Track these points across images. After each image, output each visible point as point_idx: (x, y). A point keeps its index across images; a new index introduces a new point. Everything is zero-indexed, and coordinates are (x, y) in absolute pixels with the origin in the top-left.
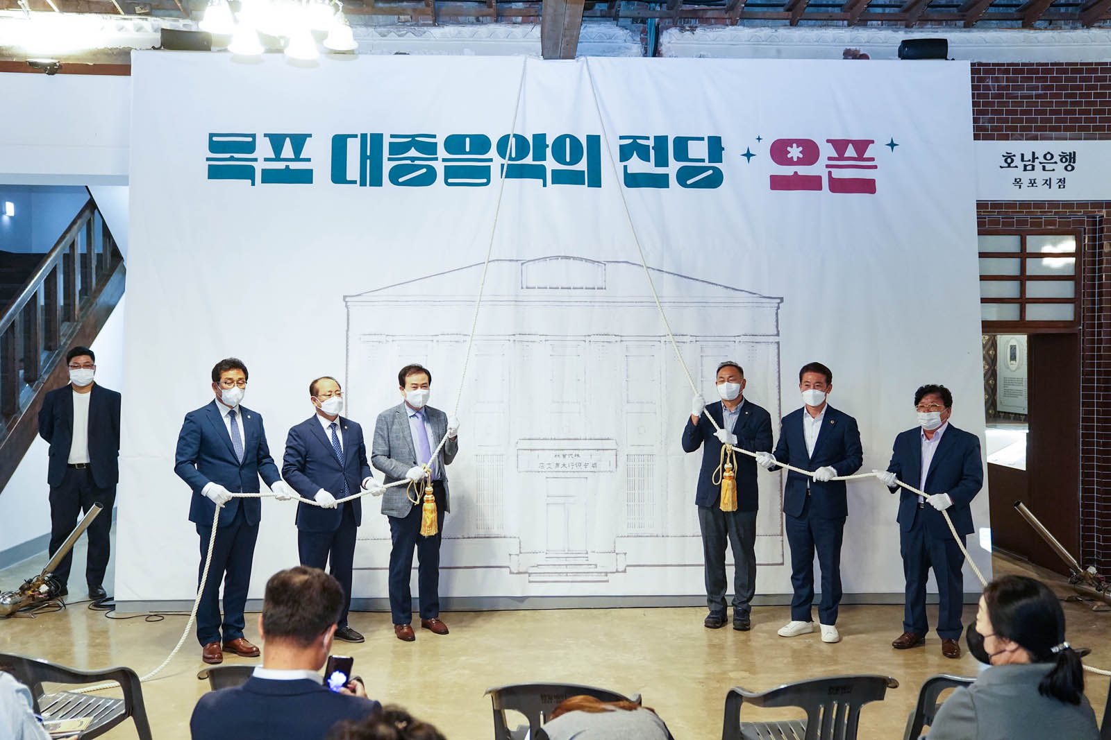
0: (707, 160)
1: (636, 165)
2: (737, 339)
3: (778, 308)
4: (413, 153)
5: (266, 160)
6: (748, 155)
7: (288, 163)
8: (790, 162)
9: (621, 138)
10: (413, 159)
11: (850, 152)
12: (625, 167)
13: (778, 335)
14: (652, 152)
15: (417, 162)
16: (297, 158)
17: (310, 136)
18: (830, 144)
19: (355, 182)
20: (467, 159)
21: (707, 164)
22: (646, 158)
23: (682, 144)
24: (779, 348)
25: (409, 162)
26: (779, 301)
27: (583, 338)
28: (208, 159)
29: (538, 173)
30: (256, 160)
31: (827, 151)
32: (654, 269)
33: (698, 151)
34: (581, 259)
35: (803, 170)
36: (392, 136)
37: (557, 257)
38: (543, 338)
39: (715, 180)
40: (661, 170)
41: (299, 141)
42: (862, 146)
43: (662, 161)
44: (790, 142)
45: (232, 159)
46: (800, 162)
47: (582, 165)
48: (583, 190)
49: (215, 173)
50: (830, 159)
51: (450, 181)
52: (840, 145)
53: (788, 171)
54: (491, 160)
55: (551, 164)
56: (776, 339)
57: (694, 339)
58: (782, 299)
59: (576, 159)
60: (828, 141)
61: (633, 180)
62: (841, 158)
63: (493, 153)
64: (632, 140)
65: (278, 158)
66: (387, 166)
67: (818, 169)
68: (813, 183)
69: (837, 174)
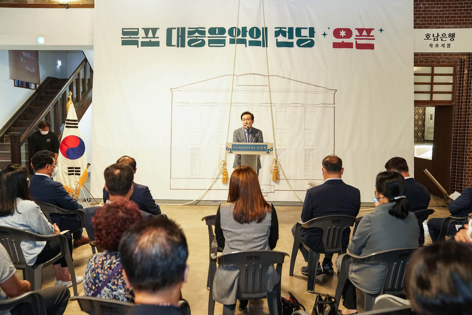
0: (308, 37)
1: (281, 39)
2: (319, 105)
3: (335, 94)
4: (197, 34)
5: (143, 38)
6: (325, 34)
7: (150, 39)
8: (341, 37)
9: (275, 28)
10: (197, 37)
11: (365, 33)
12: (277, 39)
13: (334, 104)
14: (287, 34)
15: (198, 38)
16: (154, 37)
17: (159, 28)
18: (357, 30)
19: (175, 46)
20: (217, 37)
22: (284, 35)
23: (299, 30)
24: (334, 109)
25: (195, 38)
26: (335, 91)
27: (260, 105)
28: (122, 38)
29: (243, 42)
30: (139, 38)
31: (355, 33)
32: (287, 78)
33: (305, 33)
34: (259, 75)
35: (346, 40)
36: (189, 28)
37: (250, 74)
38: (245, 104)
39: (311, 44)
40: (290, 41)
41: (154, 31)
42: (369, 31)
43: (291, 37)
44: (341, 30)
45: (130, 38)
46: (345, 37)
47: (260, 39)
48: (260, 48)
49: (124, 43)
50: (356, 36)
51: (210, 45)
52: (360, 31)
53: (340, 41)
54: (226, 37)
55: (248, 38)
56: (334, 105)
57: (302, 105)
58: (336, 90)
59: (258, 37)
60: (356, 29)
61: (280, 44)
62: (361, 35)
63: (227, 34)
64: (279, 29)
65: (147, 37)
66: (187, 40)
67: (352, 40)
68: (350, 45)
69: (359, 42)
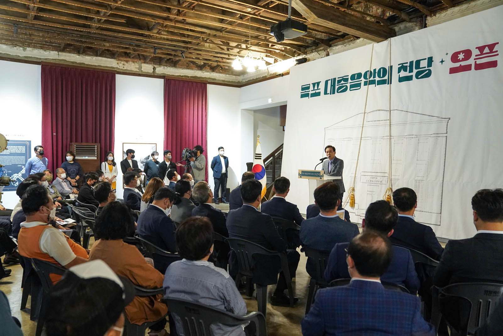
0: (427, 67)
1: (403, 74)
2: (431, 136)
3: (448, 122)
4: (342, 82)
5: (312, 91)
6: (442, 62)
7: (315, 91)
8: (459, 61)
9: (399, 65)
10: (342, 84)
11: (487, 50)
12: (399, 75)
13: (447, 133)
14: (408, 68)
15: (343, 85)
16: (318, 89)
17: (321, 82)
18: (477, 49)
19: (329, 94)
20: (356, 82)
21: (427, 68)
22: (406, 70)
23: (418, 62)
24: (446, 139)
25: (341, 85)
26: (448, 119)
27: (382, 138)
28: (301, 93)
29: (373, 82)
30: (309, 91)
31: (475, 52)
32: (405, 111)
33: (424, 64)
34: (383, 110)
35: (463, 63)
36: (338, 78)
37: (377, 110)
38: (371, 138)
39: (428, 75)
40: (411, 74)
41: (318, 83)
42: (491, 47)
43: (411, 71)
44: (459, 53)
45: (305, 92)
46: (463, 60)
47: (386, 78)
48: (386, 86)
49: (303, 96)
50: (476, 56)
51: (351, 89)
52: (481, 49)
53: (457, 65)
54: (361, 81)
55: (377, 79)
56: (446, 135)
57: (416, 136)
58: (450, 119)
59: (384, 76)
60: (476, 48)
61: (401, 80)
62: (482, 54)
63: (362, 78)
64: (401, 65)
65: (314, 90)
66: (337, 87)
67: (471, 61)
68: (468, 68)
69: (479, 62)
